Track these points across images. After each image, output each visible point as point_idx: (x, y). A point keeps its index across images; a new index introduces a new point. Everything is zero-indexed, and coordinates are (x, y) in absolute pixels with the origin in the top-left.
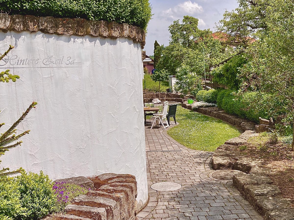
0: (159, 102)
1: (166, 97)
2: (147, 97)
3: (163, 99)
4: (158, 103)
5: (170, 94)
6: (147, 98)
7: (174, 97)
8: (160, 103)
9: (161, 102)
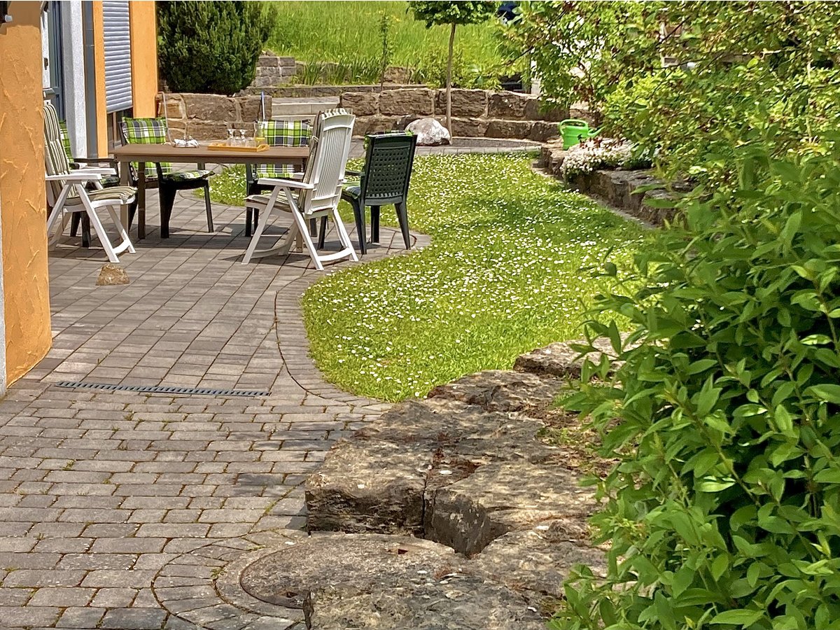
0: (438, 138)
1: (490, 116)
2: (391, 109)
3: (472, 124)
4: (435, 144)
5: (512, 101)
6: (389, 115)
7: (528, 113)
8: (445, 142)
9: (447, 136)
